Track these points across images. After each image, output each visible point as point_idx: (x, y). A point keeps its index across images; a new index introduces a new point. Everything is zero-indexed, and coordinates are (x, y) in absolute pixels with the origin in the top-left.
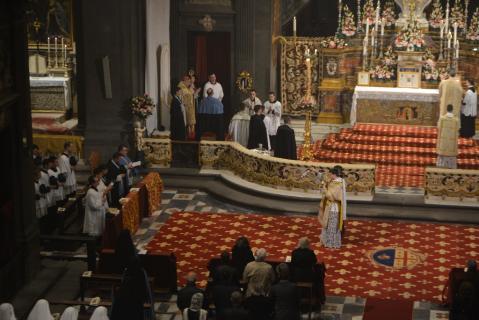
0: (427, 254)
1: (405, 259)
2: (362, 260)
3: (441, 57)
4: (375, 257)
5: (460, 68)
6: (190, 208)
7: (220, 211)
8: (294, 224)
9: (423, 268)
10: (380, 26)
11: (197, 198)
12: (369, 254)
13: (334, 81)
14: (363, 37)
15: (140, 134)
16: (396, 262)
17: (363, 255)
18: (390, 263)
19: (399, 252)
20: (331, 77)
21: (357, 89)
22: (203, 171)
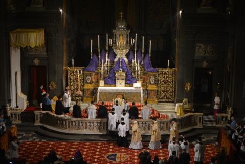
0: (129, 155)
1: (121, 158)
2: (103, 159)
3: (133, 74)
4: (108, 157)
5: (141, 78)
6: (30, 140)
7: (43, 141)
8: (74, 145)
9: (128, 161)
10: (108, 62)
11: (33, 136)
12: (106, 156)
13: (90, 85)
14: (101, 67)
15: (8, 109)
16: (117, 159)
17: (103, 157)
18: (114, 159)
19: (118, 155)
20: (88, 83)
21: (99, 88)
22: (35, 124)
